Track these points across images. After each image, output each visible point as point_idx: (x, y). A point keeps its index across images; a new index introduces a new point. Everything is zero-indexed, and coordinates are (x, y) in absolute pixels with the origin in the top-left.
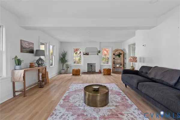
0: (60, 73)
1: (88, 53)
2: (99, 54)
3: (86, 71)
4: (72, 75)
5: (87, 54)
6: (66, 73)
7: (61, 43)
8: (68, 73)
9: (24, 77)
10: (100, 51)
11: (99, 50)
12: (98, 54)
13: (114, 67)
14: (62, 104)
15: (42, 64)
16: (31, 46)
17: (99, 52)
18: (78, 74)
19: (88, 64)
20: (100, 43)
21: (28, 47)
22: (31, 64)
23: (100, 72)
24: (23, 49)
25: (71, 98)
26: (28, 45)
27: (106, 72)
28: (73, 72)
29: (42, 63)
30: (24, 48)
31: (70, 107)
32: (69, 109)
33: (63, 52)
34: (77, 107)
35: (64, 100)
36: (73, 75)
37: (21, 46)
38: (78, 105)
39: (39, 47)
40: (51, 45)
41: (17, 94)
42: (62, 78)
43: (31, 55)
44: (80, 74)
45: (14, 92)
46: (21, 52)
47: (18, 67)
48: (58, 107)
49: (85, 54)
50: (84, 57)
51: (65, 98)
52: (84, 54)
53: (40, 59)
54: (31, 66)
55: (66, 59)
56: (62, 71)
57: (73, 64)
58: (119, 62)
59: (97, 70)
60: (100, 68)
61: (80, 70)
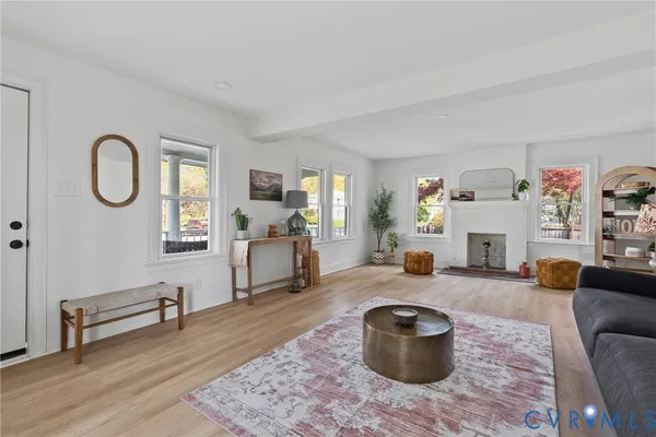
0: (370, 262)
1: (473, 193)
2: (521, 195)
3: (463, 264)
4: (402, 270)
5: (467, 197)
6: (387, 262)
7: (376, 163)
8: (394, 264)
9: (248, 257)
10: (524, 181)
11: (520, 177)
12: (515, 197)
13: (607, 258)
14: (305, 341)
15: (299, 228)
16: (276, 181)
17: (522, 188)
18: (423, 270)
19: (471, 236)
20: (529, 145)
21: (267, 185)
22: (271, 227)
23: (525, 273)
24: (256, 192)
25: (337, 334)
26: (266, 180)
27: (549, 275)
28: (406, 261)
29: (300, 226)
30: (258, 189)
31: (317, 354)
32: (312, 355)
33: (381, 191)
34: (335, 358)
35: (319, 331)
36: (407, 271)
37: (252, 184)
38: (339, 355)
39: (298, 183)
40: (338, 174)
41: (241, 295)
42: (366, 277)
43: (273, 205)
44: (435, 273)
45: (235, 290)
46: (252, 198)
47: (241, 234)
48: (292, 344)
49: (457, 199)
50: (454, 209)
51: (325, 329)
52: (453, 199)
53: (297, 216)
54: (272, 232)
55: (390, 218)
56: (377, 255)
57: (413, 234)
59: (513, 265)
60: (528, 257)
61: (432, 255)
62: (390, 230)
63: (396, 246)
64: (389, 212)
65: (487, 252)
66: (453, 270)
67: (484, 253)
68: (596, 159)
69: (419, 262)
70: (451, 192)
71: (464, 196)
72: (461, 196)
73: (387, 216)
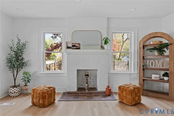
2: (105, 46)
3: (75, 89)
5: (76, 47)
10: (107, 39)
11: (105, 36)
12: (102, 47)
13: (144, 80)
17: (106, 43)
18: (46, 103)
20: (108, 18)
23: (108, 93)
27: (129, 97)
36: (34, 104)
49: (70, 45)
50: (69, 54)
52: (68, 48)
56: (13, 90)
58: (158, 67)
59: (101, 88)
60: (109, 82)
61: (54, 89)
62: (24, 69)
63: (28, 81)
64: (24, 56)
65: (87, 80)
66: (69, 95)
67: (85, 80)
68: (136, 29)
69: (44, 98)
70: (67, 43)
71: (75, 46)
72: (73, 46)
73: (23, 59)
